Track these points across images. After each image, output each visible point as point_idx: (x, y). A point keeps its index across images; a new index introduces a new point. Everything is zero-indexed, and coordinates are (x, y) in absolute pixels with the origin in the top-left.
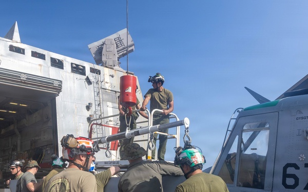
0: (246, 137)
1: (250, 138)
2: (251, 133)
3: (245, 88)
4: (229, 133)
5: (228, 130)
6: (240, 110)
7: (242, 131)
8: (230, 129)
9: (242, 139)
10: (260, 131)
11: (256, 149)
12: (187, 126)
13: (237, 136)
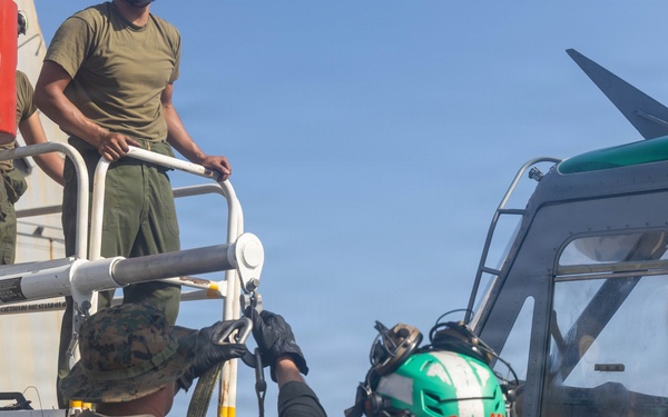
0: (570, 303)
1: (590, 310)
2: (596, 285)
3: (572, 53)
4: (489, 282)
5: (482, 269)
6: (545, 168)
7: (554, 275)
8: (496, 260)
9: (552, 315)
10: (637, 279)
11: (619, 368)
12: (248, 276)
13: (530, 302)
